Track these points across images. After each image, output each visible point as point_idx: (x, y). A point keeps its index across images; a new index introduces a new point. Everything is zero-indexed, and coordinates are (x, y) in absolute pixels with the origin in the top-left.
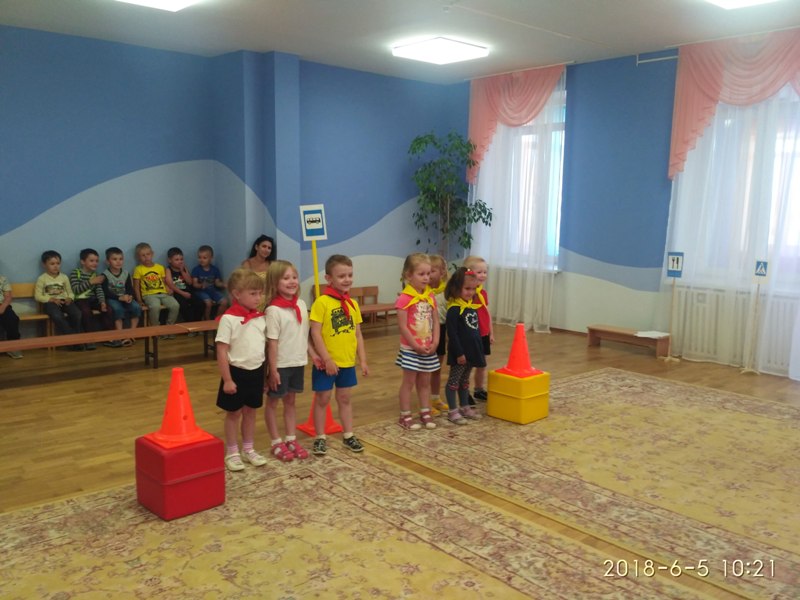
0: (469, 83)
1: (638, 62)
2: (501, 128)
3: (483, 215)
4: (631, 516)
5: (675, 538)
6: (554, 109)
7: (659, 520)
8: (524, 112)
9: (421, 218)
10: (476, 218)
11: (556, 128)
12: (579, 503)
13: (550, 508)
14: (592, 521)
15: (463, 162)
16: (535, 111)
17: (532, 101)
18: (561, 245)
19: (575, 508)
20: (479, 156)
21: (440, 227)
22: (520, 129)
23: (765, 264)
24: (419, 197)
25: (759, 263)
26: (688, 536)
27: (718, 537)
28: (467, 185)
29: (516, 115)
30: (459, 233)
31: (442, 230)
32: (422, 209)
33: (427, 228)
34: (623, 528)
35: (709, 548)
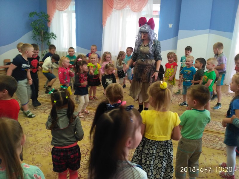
2: (57, 11)
8: (63, 7)
9: (34, 37)
10: (52, 37)
11: (73, 12)
15: (46, 20)
17: (65, 4)
18: (77, 45)
20: (51, 19)
24: (33, 31)
29: (61, 8)
30: (46, 42)
32: (34, 34)
33: (36, 40)
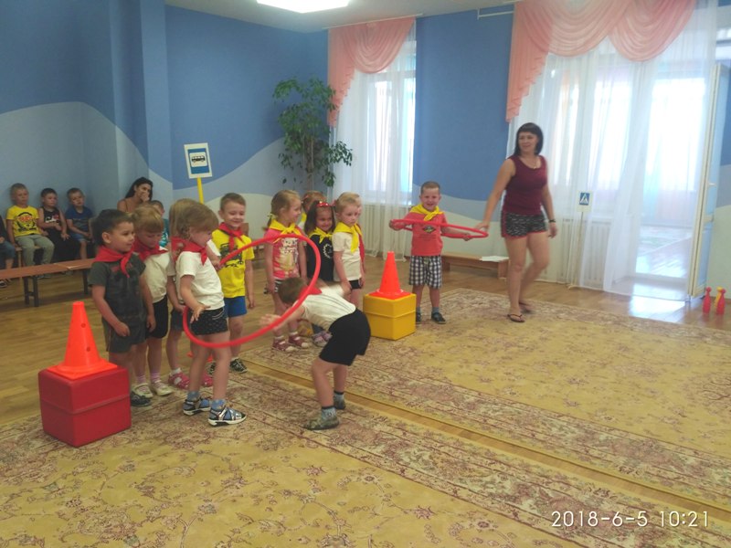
0: (326, 31)
1: (479, 16)
2: (358, 75)
3: (344, 155)
4: (496, 411)
5: (534, 426)
6: (405, 58)
7: (519, 413)
8: (379, 60)
9: (286, 158)
10: (338, 158)
11: (407, 75)
12: (452, 404)
13: (428, 409)
14: (465, 418)
15: (324, 106)
16: (388, 59)
17: (386, 49)
18: (414, 182)
19: (450, 408)
20: (339, 101)
21: (304, 166)
22: (376, 76)
23: (588, 195)
24: (284, 139)
25: (582, 194)
26: (545, 425)
27: (569, 423)
28: (328, 127)
29: (370, 63)
30: (322, 172)
31: (307, 170)
32: (287, 150)
33: (292, 168)
34: (491, 422)
35: (563, 432)
